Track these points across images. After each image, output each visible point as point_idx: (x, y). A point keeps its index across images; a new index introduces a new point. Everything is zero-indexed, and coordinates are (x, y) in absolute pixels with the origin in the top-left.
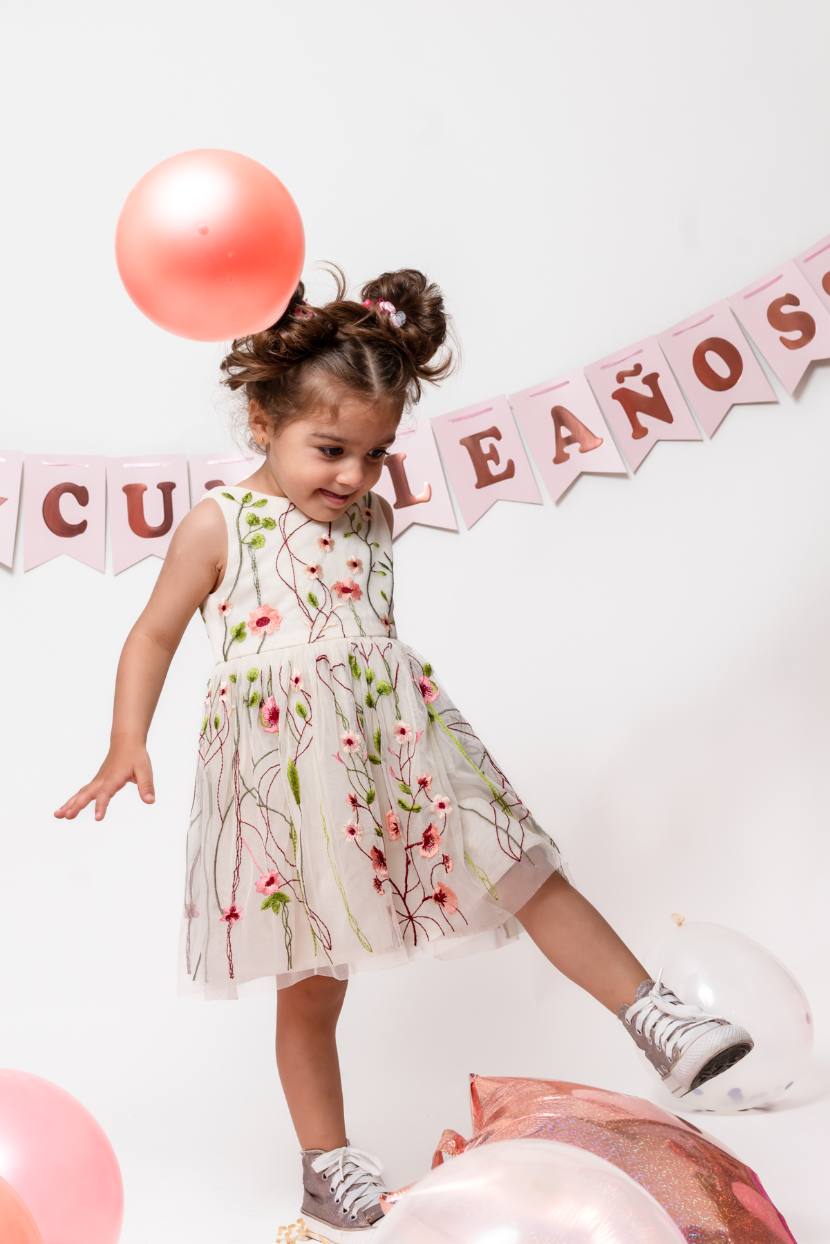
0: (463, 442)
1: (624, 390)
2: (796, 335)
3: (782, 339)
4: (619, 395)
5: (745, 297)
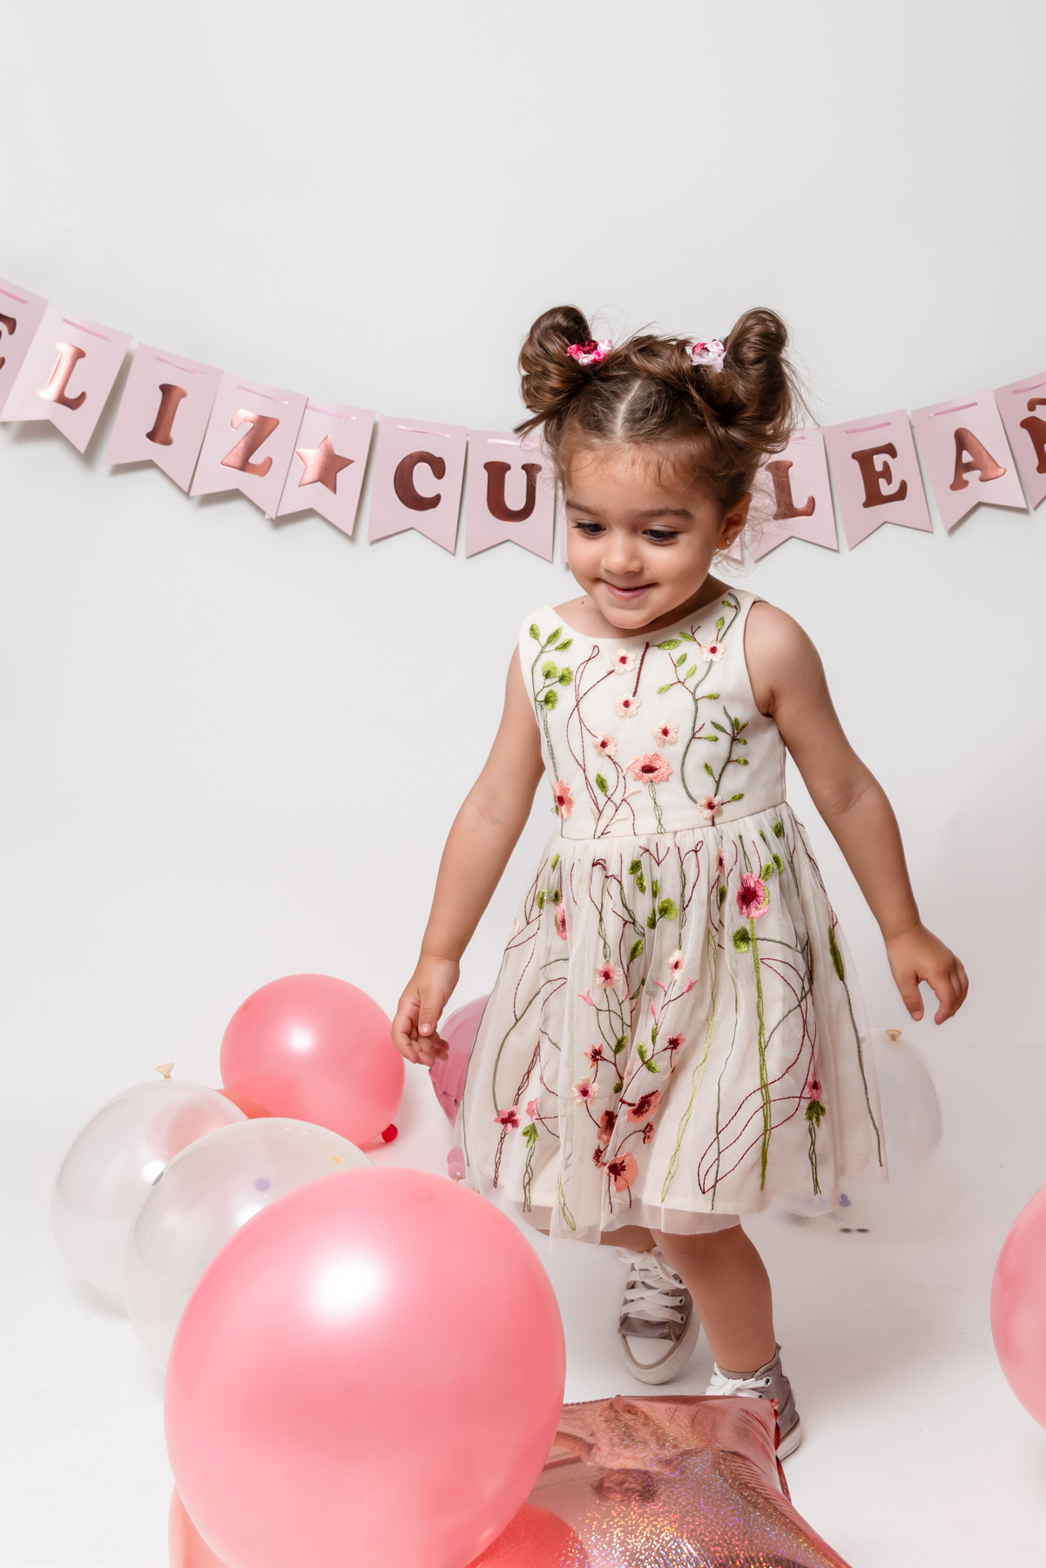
0: (855, 456)
1: (1033, 419)
4: (1026, 424)
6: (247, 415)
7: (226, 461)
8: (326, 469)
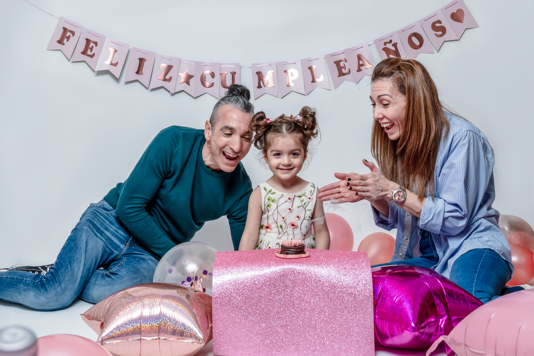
0: (335, 62)
1: (386, 48)
2: (440, 33)
3: (435, 34)
4: (384, 49)
5: (425, 21)
6: (164, 65)
7: (159, 78)
8: (187, 79)
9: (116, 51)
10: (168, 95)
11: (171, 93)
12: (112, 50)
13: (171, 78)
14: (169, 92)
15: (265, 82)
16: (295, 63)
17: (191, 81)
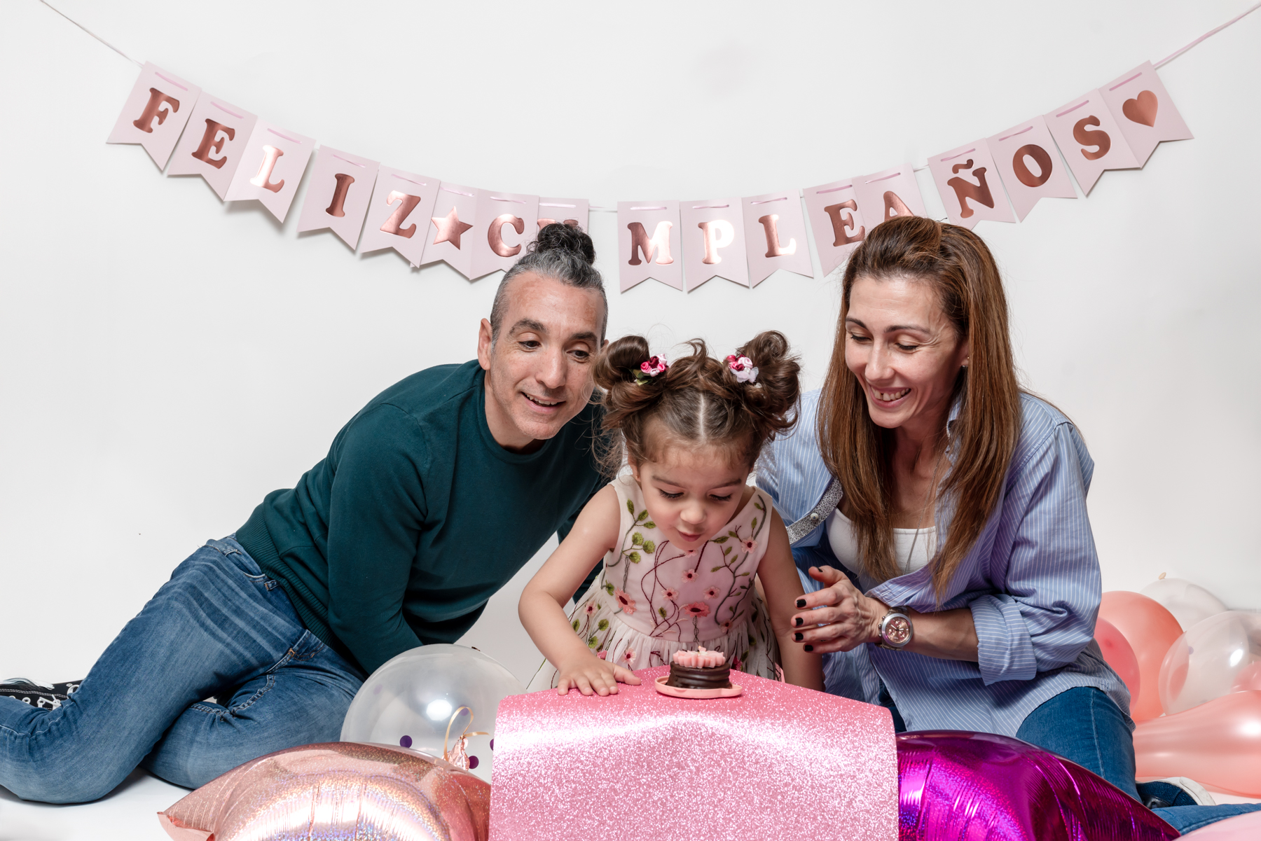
0: (827, 209)
1: (957, 179)
2: (1095, 149)
3: (1083, 151)
4: (951, 183)
5: (1058, 116)
6: (398, 196)
7: (383, 228)
8: (453, 232)
9: (280, 154)
10: (406, 269)
11: (412, 266)
12: (270, 152)
13: (414, 227)
14: (408, 262)
15: (651, 249)
16: (728, 206)
17: (464, 237)
